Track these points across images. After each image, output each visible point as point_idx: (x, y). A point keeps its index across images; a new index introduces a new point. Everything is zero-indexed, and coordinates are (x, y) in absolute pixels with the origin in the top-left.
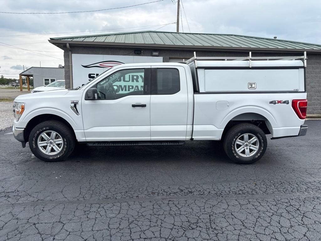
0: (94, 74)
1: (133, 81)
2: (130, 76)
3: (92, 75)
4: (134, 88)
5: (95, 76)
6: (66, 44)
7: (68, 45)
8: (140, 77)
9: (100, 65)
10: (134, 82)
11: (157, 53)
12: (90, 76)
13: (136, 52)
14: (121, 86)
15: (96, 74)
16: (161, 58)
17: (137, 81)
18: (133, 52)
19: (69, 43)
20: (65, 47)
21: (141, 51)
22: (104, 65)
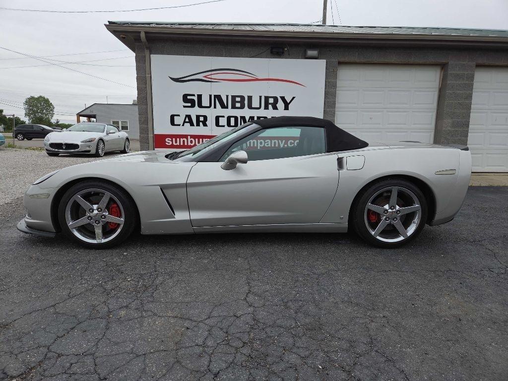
0: (194, 95)
1: (266, 108)
2: (260, 97)
3: (189, 97)
5: (195, 98)
6: (140, 32)
7: (143, 35)
8: (280, 100)
9: (205, 77)
10: (268, 109)
11: (315, 53)
12: (185, 98)
13: (274, 50)
14: (243, 118)
15: (196, 96)
16: (322, 63)
17: (275, 108)
18: (269, 51)
19: (146, 33)
20: (138, 39)
21: (283, 49)
22: (213, 77)
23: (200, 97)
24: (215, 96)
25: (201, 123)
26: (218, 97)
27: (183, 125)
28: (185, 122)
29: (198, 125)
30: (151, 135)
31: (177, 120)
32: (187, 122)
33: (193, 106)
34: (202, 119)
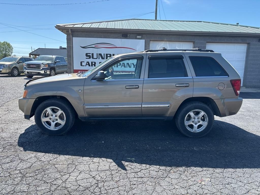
0: (90, 54)
3: (88, 54)
4: (121, 65)
6: (69, 29)
9: (95, 46)
11: (140, 37)
13: (123, 35)
16: (143, 41)
18: (121, 36)
19: (71, 29)
20: (68, 31)
21: (127, 35)
22: (98, 46)
23: (93, 54)
24: (99, 54)
25: (93, 65)
26: (100, 55)
27: (86, 66)
28: (86, 64)
29: (92, 66)
30: (72, 70)
31: (83, 64)
32: (87, 65)
33: (90, 58)
34: (93, 63)
